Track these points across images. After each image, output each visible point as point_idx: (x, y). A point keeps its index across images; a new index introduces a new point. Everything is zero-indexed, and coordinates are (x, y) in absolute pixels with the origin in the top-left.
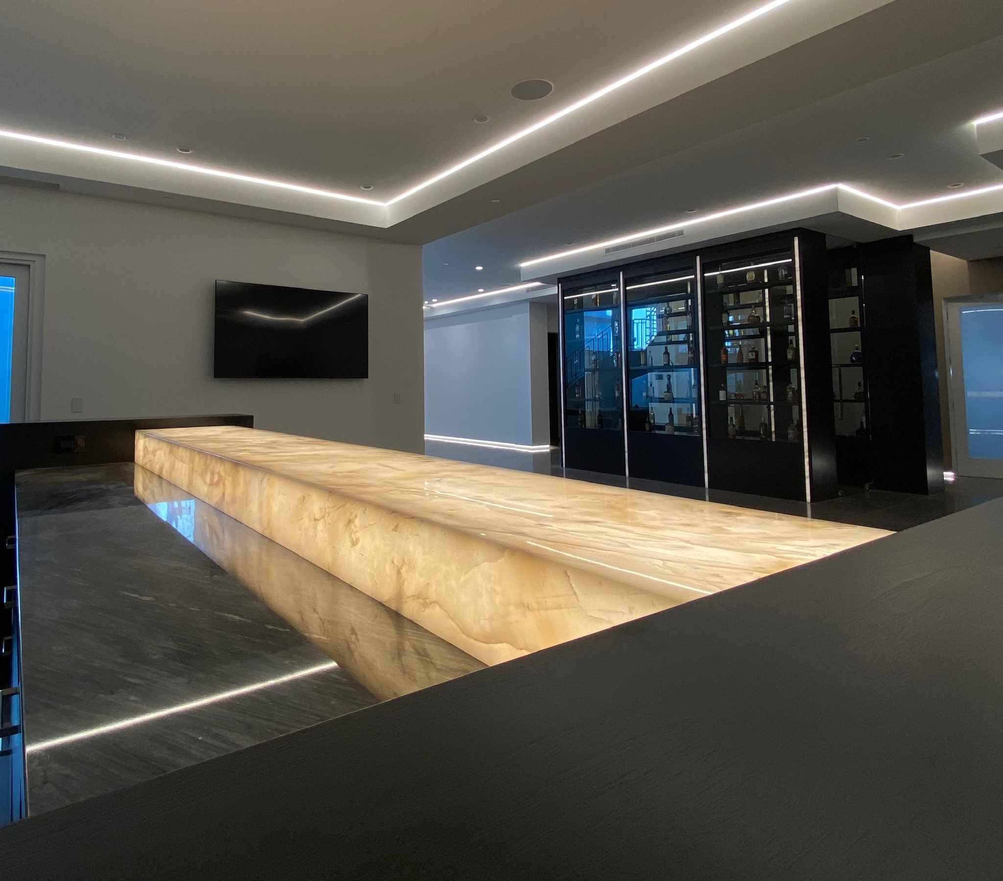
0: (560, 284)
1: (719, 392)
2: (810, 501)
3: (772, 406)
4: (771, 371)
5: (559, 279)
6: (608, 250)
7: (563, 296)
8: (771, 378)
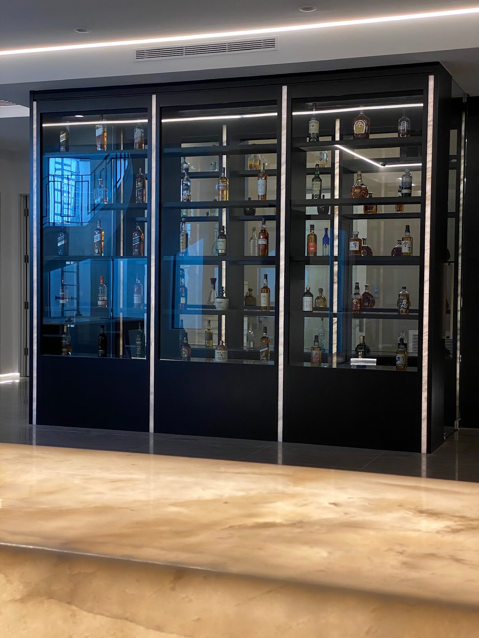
0: (35, 103)
1: (302, 299)
2: (426, 452)
3: (335, 319)
4: (336, 269)
5: (33, 93)
6: (141, 54)
7: (41, 120)
8: (336, 278)
